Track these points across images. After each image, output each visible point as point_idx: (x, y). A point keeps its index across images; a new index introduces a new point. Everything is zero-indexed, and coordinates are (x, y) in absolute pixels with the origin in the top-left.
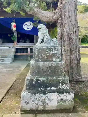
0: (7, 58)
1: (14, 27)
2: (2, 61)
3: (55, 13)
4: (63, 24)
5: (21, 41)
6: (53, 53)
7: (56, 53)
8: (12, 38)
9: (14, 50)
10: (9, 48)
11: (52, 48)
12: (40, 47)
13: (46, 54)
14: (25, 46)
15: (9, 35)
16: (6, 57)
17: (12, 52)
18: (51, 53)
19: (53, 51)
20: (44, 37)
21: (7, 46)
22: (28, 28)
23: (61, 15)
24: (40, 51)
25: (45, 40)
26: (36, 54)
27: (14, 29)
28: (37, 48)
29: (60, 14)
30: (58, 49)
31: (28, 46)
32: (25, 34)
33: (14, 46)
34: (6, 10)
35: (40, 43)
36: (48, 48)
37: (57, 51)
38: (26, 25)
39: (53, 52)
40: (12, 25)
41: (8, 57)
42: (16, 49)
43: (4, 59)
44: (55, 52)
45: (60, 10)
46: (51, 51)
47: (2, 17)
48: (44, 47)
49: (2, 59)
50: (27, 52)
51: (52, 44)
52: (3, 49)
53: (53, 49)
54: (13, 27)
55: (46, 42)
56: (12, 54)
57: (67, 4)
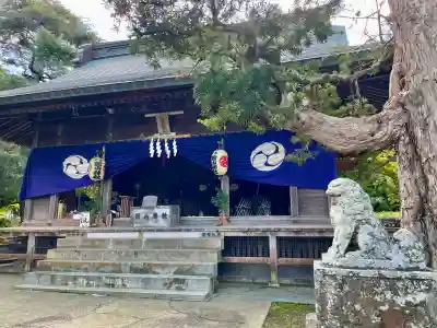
0: (194, 274)
1: (223, 165)
2: (178, 289)
3: (380, 122)
4: (424, 160)
5: (241, 205)
6: (408, 303)
7: (423, 303)
8: (213, 201)
9: (219, 244)
10: (204, 235)
11: (399, 279)
12: (344, 272)
13: (376, 304)
14: (257, 230)
15: (202, 188)
16: (190, 271)
17: (212, 250)
18: (401, 301)
19: (407, 294)
20: (357, 228)
21: (196, 230)
22: (267, 164)
23: (407, 126)
24: (346, 288)
25: (362, 239)
26: (330, 303)
27: (221, 170)
28: (333, 277)
29: (401, 122)
30: (430, 285)
31: (269, 230)
32: (255, 184)
33: (220, 228)
34: (206, 122)
35: (342, 252)
36: (381, 277)
37: (427, 291)
38: (261, 152)
39: (409, 298)
40: (215, 157)
41: (197, 272)
42: (227, 240)
43: (184, 280)
44: (421, 297)
45: (400, 109)
46: (396, 294)
47: (186, 136)
48: (363, 273)
49: (176, 280)
50: (266, 253)
51: (398, 259)
52: (182, 240)
53: (408, 283)
54: (218, 164)
55: (371, 252)
56: (212, 261)
57: (429, 85)
